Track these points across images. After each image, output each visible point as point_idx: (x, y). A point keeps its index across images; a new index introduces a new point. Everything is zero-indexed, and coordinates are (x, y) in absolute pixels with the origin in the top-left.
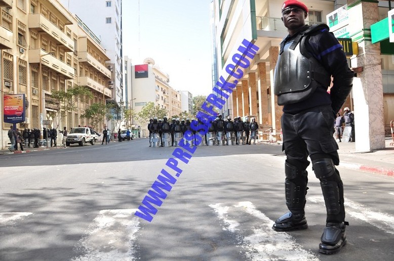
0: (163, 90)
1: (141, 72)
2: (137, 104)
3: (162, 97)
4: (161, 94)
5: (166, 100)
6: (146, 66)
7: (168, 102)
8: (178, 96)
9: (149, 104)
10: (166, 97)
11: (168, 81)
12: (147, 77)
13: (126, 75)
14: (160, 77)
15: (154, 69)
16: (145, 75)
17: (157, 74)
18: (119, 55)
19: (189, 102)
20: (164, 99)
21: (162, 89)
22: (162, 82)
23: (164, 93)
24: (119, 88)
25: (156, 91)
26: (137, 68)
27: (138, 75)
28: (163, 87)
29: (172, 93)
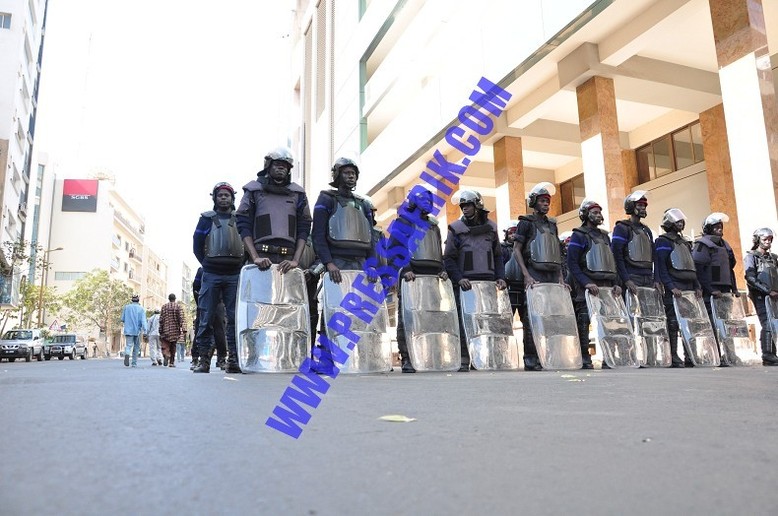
0: (130, 248)
1: (78, 198)
2: (61, 276)
3: (126, 265)
4: (124, 256)
5: (134, 273)
6: (94, 184)
7: (140, 280)
8: (162, 267)
10: (134, 267)
11: (142, 230)
12: (94, 210)
13: (37, 209)
14: (126, 215)
15: (114, 194)
16: (90, 205)
17: (119, 208)
19: (183, 286)
20: (129, 269)
21: (127, 244)
22: (131, 228)
23: (131, 255)
25: (114, 247)
26: (69, 185)
27: (69, 204)
28: (130, 242)
29: (150, 258)
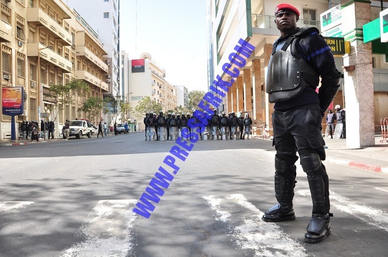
0: (159, 84)
1: (137, 67)
2: (133, 98)
3: (158, 92)
4: (157, 88)
5: (162, 94)
6: (143, 61)
7: (164, 97)
8: (174, 91)
9: (145, 98)
10: (162, 92)
11: (164, 76)
12: (144, 71)
13: (123, 69)
14: (156, 72)
15: (151, 64)
16: (142, 69)
17: (153, 69)
18: (116, 49)
19: (185, 97)
20: (160, 93)
21: (158, 83)
22: (159, 76)
23: (160, 87)
24: (116, 82)
25: (153, 85)
26: (134, 62)
27: (134, 70)
28: (159, 82)
29: (168, 87)
